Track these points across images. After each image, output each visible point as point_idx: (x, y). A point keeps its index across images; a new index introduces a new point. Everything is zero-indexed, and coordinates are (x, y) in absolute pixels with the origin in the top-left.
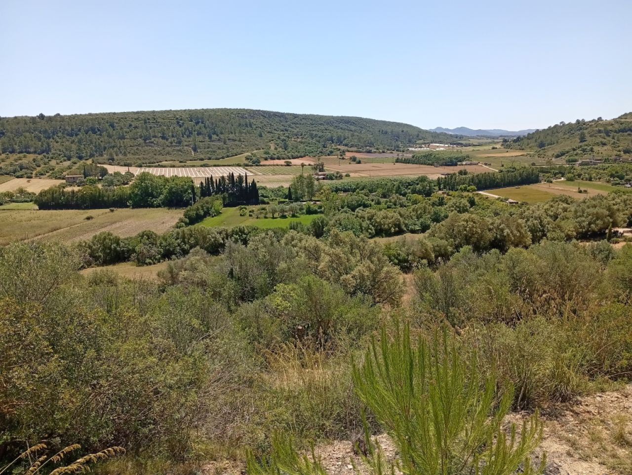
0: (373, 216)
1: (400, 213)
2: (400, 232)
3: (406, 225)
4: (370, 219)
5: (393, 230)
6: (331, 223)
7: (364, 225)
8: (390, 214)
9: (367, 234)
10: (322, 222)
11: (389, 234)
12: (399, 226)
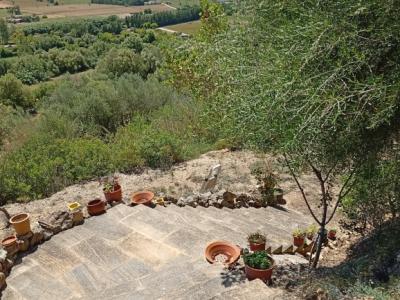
0: (55, 56)
1: (82, 52)
2: (83, 69)
3: (89, 62)
4: (53, 59)
5: (76, 67)
6: (15, 65)
7: (48, 64)
8: (72, 53)
9: (51, 73)
10: (5, 65)
11: (72, 71)
12: (81, 63)
